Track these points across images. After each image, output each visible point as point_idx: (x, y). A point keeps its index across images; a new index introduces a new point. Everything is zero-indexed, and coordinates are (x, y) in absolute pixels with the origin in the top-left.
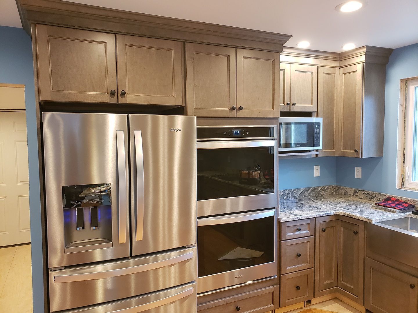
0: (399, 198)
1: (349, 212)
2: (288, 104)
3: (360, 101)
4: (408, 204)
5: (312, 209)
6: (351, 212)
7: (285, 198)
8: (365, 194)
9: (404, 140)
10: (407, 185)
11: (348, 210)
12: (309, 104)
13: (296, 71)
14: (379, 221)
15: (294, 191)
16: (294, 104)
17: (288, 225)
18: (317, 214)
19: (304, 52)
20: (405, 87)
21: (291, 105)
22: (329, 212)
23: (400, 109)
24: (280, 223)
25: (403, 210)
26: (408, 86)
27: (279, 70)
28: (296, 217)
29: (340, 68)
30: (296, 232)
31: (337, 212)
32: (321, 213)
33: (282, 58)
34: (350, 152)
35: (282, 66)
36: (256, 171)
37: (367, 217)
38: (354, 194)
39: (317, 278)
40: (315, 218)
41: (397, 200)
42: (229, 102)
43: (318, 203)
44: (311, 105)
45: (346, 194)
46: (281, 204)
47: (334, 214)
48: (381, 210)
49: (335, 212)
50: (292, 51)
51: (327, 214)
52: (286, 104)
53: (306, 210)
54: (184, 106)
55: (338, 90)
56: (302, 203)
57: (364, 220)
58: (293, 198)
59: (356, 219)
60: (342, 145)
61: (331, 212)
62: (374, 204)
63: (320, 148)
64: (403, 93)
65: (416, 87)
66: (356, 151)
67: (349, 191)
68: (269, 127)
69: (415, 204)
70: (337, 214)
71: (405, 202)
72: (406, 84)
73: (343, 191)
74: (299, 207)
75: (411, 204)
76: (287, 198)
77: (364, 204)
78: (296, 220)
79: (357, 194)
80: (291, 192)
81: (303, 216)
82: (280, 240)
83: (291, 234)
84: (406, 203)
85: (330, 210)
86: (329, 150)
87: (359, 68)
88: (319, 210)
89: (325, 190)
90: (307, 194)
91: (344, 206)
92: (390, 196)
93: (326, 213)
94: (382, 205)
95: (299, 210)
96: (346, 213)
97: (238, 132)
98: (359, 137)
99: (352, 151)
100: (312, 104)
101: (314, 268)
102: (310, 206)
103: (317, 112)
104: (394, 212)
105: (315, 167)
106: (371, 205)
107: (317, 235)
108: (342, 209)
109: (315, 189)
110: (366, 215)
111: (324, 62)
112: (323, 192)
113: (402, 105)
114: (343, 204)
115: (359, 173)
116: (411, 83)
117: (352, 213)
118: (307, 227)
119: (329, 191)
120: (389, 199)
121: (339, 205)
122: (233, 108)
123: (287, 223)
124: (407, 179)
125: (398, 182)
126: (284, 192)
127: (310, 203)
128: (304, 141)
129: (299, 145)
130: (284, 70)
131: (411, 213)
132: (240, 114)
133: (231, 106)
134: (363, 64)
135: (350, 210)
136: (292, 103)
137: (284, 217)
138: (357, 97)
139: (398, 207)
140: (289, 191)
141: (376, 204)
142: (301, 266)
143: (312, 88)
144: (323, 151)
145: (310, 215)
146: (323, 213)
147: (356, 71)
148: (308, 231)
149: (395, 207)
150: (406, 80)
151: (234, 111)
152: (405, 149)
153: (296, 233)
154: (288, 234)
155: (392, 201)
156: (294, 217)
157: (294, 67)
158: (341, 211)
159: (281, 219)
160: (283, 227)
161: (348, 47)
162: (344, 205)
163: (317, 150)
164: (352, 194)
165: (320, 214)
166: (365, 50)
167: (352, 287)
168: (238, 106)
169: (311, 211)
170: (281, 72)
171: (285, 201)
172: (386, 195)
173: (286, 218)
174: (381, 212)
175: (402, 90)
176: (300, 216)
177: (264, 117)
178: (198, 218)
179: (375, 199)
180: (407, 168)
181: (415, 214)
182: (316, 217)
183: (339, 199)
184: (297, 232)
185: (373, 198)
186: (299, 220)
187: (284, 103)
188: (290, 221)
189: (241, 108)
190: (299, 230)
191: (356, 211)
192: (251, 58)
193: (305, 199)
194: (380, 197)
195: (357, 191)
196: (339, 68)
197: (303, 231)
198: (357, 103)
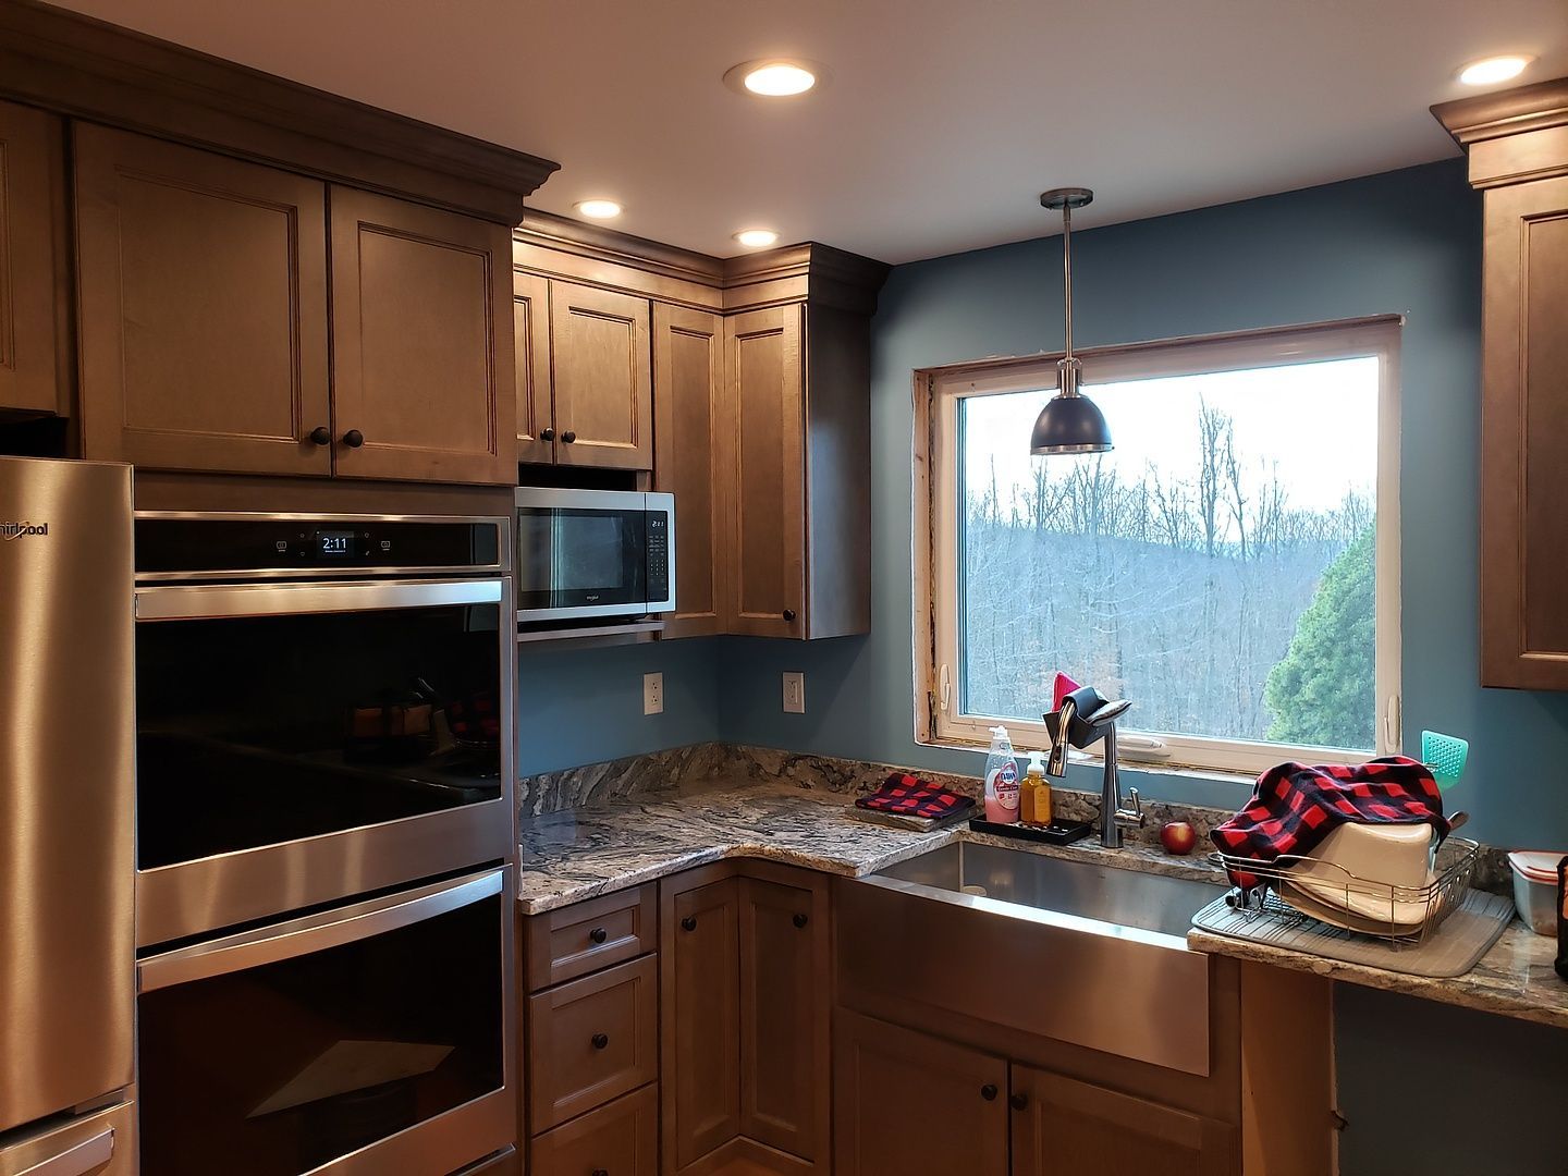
0: (925, 777)
1: (775, 841)
2: (546, 436)
3: (797, 437)
4: (953, 795)
5: (642, 844)
6: (781, 842)
7: (537, 808)
8: (819, 768)
9: (932, 576)
10: (946, 730)
11: (772, 834)
12: (624, 442)
13: (571, 308)
14: (876, 867)
15: (571, 776)
16: (568, 438)
17: (557, 922)
18: (664, 864)
19: (602, 241)
20: (928, 397)
21: (558, 439)
22: (707, 851)
23: (916, 470)
24: (524, 919)
25: (942, 822)
26: (936, 396)
27: (511, 297)
28: (587, 887)
29: (725, 313)
30: (586, 948)
31: (735, 846)
32: (679, 860)
33: (521, 252)
34: (766, 619)
35: (521, 284)
36: (417, 702)
37: (837, 855)
38: (780, 772)
39: (669, 1120)
40: (658, 880)
41: (921, 784)
42: (297, 407)
43: (662, 820)
44: (632, 446)
45: (755, 774)
46: (525, 836)
47: (723, 857)
48: (875, 826)
49: (725, 847)
50: (554, 229)
51: (702, 857)
52: (538, 436)
53: (621, 851)
54: (65, 413)
55: (722, 395)
56: (604, 822)
57: (827, 868)
58: (569, 805)
59: (801, 867)
60: (740, 598)
61: (714, 850)
62: (850, 806)
63: (669, 606)
64: (925, 420)
65: (959, 399)
66: (787, 616)
67: (764, 760)
68: (469, 524)
69: (974, 792)
70: (735, 854)
71: (944, 791)
72: (930, 387)
73: (744, 763)
74: (594, 840)
75: (963, 794)
76: (545, 807)
77: (818, 807)
78: (586, 897)
79: (791, 771)
80: (560, 783)
81: (613, 879)
82: (527, 991)
83: (571, 958)
84: (948, 792)
85: (709, 843)
86: (697, 615)
87: (791, 319)
88: (669, 848)
89: (683, 764)
90: (620, 783)
91: (753, 819)
92: (898, 770)
93: (695, 855)
94: (878, 805)
95: (595, 855)
96: (767, 848)
97: (341, 543)
98: (798, 564)
99: (774, 616)
100: (635, 439)
101: (659, 1079)
102: (637, 834)
103: (653, 473)
104: (916, 828)
105: (648, 678)
106: (842, 810)
107: (668, 947)
108: (749, 832)
109: (646, 761)
110: (833, 848)
111: (672, 288)
112: (676, 771)
113: (921, 459)
114: (748, 812)
115: (795, 694)
116: (946, 387)
117: (787, 847)
118: (627, 920)
119: (695, 765)
120: (895, 781)
121: (736, 820)
122: (316, 438)
123: (553, 915)
124: (943, 707)
125: (919, 720)
126: (533, 784)
127: (630, 819)
128: (611, 580)
129: (594, 598)
130: (527, 299)
131: (965, 826)
132: (352, 463)
133: (309, 427)
134: (803, 308)
135: (778, 835)
136: (561, 431)
137: (540, 892)
138: (787, 425)
139: (928, 811)
140: (554, 778)
141: (859, 803)
142: (610, 1084)
143: (634, 382)
144: (678, 617)
145: (638, 872)
146: (687, 858)
147: (782, 329)
148: (632, 938)
149: (919, 812)
150: (930, 376)
151: (322, 452)
152: (936, 606)
153: (591, 952)
154: (558, 962)
155: (903, 787)
156: (581, 888)
157: (566, 294)
158: (749, 844)
159: (528, 902)
160: (536, 933)
161: (756, 239)
162: (755, 815)
163: (656, 616)
164: (775, 771)
165: (674, 861)
166: (807, 256)
167: (792, 1128)
168: (342, 429)
169: (643, 852)
170: (519, 307)
171: (538, 823)
172: (884, 770)
173: (548, 898)
174: (876, 833)
175: (921, 405)
176: (603, 882)
177: (454, 480)
178: (143, 952)
179: (850, 785)
180: (944, 667)
181: (979, 831)
182: (660, 875)
183: (734, 795)
184: (593, 946)
185: (846, 780)
186: (598, 897)
187: (531, 431)
188: (566, 906)
189: (353, 440)
190: (599, 938)
191: (797, 837)
192: (392, 232)
193: (613, 803)
194: (867, 777)
195: (791, 761)
196: (724, 316)
197: (613, 940)
198: (785, 444)
